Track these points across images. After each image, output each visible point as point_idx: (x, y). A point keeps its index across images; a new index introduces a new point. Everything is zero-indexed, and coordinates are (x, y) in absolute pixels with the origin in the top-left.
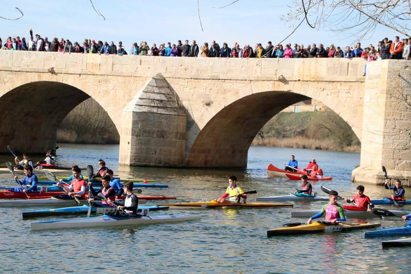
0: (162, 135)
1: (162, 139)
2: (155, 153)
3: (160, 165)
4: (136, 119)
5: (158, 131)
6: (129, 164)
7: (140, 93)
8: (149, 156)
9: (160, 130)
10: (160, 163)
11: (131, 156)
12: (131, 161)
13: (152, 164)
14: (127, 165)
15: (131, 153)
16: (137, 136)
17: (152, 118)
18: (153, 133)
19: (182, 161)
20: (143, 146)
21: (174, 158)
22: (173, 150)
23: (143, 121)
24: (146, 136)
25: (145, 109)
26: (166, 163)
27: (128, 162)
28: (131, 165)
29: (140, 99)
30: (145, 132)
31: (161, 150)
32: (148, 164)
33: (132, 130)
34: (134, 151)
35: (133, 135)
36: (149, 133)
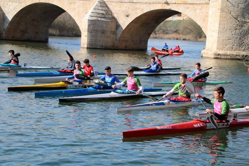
0: (103, 32)
1: (103, 34)
2: (100, 41)
3: (102, 48)
4: (90, 23)
5: (101, 30)
6: (86, 47)
7: (91, 10)
8: (96, 43)
9: (102, 29)
10: (102, 47)
11: (87, 43)
12: (87, 46)
13: (98, 47)
14: (85, 48)
15: (87, 41)
16: (90, 33)
17: (98, 23)
18: (99, 31)
19: (113, 46)
20: (93, 38)
21: (109, 44)
22: (109, 40)
23: (94, 25)
24: (95, 33)
25: (94, 18)
26: (105, 47)
27: (86, 46)
28: (87, 48)
29: (92, 13)
30: (94, 30)
31: (102, 40)
32: (96, 47)
33: (88, 29)
34: (89, 40)
35: (88, 32)
36: (97, 31)
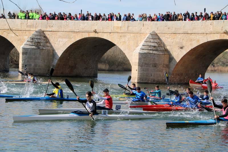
0: (155, 65)
1: (155, 68)
2: (151, 75)
3: (154, 82)
4: (141, 57)
5: (153, 63)
6: (137, 82)
7: (143, 43)
8: (147, 77)
9: (154, 63)
11: (138, 78)
12: (138, 80)
13: (149, 82)
15: (138, 76)
16: (141, 66)
17: (149, 56)
18: (150, 65)
20: (144, 72)
22: (161, 74)
23: (145, 58)
24: (146, 66)
25: (146, 51)
26: (158, 81)
29: (143, 45)
30: (146, 64)
31: (154, 74)
32: (147, 82)
33: (139, 63)
35: (139, 66)
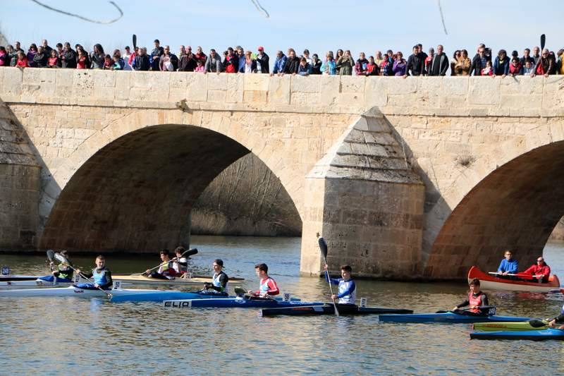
0: (379, 220)
1: (379, 228)
2: (367, 253)
3: (376, 276)
4: (331, 191)
5: (371, 213)
6: (319, 274)
7: (338, 145)
8: (355, 259)
9: (374, 211)
10: (376, 271)
12: (322, 267)
13: (360, 274)
14: (315, 276)
16: (333, 222)
17: (361, 190)
18: (363, 217)
19: (416, 268)
20: (344, 241)
21: (401, 263)
22: (399, 248)
23: (345, 195)
24: (349, 223)
25: (348, 173)
26: (387, 272)
27: (316, 270)
28: (322, 276)
29: (340, 154)
30: (348, 214)
31: (376, 247)
33: (325, 212)
35: (325, 220)
36: (355, 216)
